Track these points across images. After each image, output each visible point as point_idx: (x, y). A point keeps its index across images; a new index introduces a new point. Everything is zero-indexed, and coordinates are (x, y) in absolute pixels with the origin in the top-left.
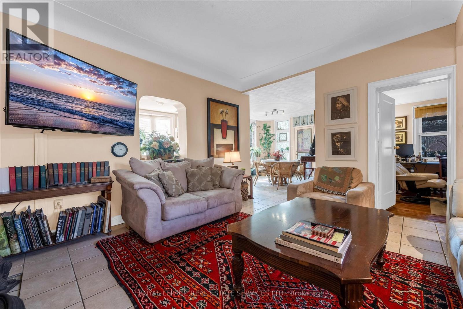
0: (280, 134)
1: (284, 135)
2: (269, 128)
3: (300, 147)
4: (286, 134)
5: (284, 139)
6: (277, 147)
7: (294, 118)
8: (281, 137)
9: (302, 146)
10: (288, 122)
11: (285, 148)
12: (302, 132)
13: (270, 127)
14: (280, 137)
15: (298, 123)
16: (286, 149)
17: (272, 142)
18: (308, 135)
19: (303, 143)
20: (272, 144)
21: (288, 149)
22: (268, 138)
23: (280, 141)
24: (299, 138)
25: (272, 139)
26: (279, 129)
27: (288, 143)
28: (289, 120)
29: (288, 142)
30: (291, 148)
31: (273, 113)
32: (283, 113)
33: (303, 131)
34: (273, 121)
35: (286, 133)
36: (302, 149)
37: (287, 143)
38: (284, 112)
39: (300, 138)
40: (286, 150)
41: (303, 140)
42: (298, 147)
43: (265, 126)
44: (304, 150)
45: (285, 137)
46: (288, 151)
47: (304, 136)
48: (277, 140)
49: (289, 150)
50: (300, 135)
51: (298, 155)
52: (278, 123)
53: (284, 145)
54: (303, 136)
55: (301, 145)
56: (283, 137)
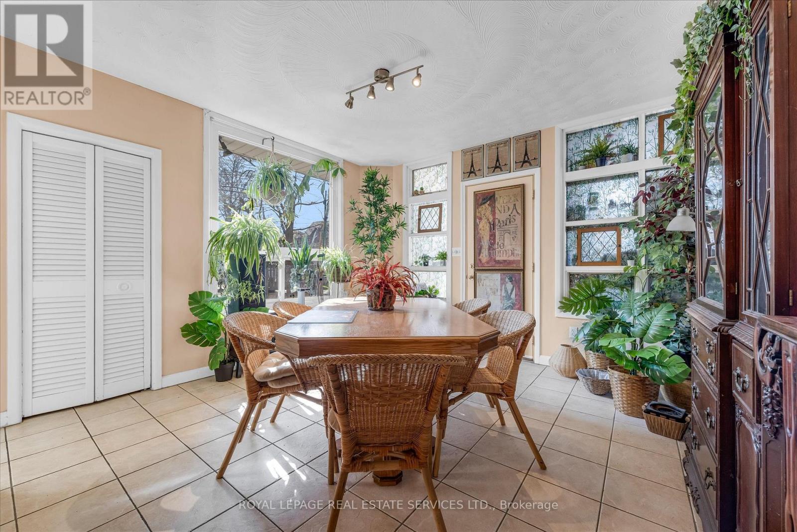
0: (420, 208)
1: (434, 212)
2: (384, 185)
3: (483, 250)
4: (437, 209)
5: (432, 224)
6: (410, 251)
7: (464, 152)
8: (423, 219)
9: (491, 247)
10: (446, 169)
11: (433, 254)
12: (490, 199)
13: (385, 181)
14: (419, 219)
15: (476, 168)
16: (437, 258)
17: (393, 234)
18: (511, 207)
19: (493, 236)
20: (395, 242)
21: (443, 257)
22: (378, 218)
23: (420, 231)
24: (481, 219)
25: (393, 224)
26: (415, 193)
27: (445, 237)
28: (450, 162)
29: (445, 233)
30: (454, 255)
31: (373, 88)
32: (416, 83)
33: (494, 195)
34: (401, 166)
35: (440, 206)
36: (491, 259)
37: (441, 238)
38: (419, 75)
39: (484, 221)
40: (439, 261)
41: (493, 226)
42: (478, 250)
43: (371, 178)
44: (499, 262)
45: (436, 218)
46: (445, 265)
47: (497, 211)
48: (410, 229)
49: (448, 261)
50: (486, 209)
51: (475, 277)
52: (415, 173)
53: (434, 245)
54: (493, 213)
55: (485, 243)
56: (430, 219)
